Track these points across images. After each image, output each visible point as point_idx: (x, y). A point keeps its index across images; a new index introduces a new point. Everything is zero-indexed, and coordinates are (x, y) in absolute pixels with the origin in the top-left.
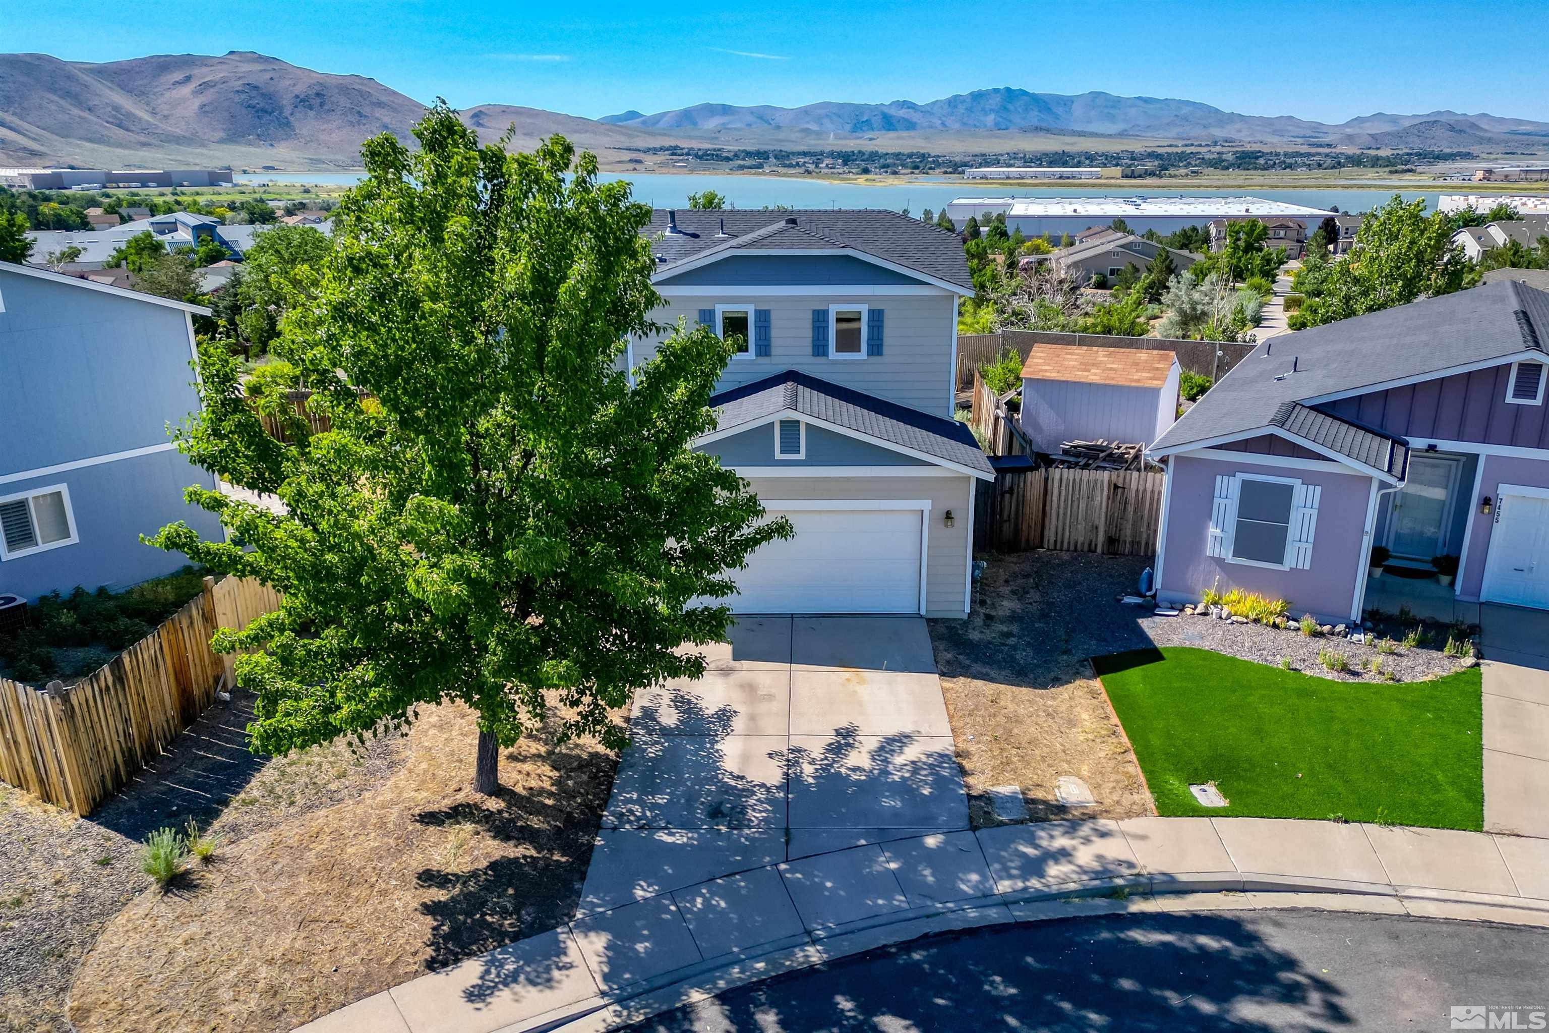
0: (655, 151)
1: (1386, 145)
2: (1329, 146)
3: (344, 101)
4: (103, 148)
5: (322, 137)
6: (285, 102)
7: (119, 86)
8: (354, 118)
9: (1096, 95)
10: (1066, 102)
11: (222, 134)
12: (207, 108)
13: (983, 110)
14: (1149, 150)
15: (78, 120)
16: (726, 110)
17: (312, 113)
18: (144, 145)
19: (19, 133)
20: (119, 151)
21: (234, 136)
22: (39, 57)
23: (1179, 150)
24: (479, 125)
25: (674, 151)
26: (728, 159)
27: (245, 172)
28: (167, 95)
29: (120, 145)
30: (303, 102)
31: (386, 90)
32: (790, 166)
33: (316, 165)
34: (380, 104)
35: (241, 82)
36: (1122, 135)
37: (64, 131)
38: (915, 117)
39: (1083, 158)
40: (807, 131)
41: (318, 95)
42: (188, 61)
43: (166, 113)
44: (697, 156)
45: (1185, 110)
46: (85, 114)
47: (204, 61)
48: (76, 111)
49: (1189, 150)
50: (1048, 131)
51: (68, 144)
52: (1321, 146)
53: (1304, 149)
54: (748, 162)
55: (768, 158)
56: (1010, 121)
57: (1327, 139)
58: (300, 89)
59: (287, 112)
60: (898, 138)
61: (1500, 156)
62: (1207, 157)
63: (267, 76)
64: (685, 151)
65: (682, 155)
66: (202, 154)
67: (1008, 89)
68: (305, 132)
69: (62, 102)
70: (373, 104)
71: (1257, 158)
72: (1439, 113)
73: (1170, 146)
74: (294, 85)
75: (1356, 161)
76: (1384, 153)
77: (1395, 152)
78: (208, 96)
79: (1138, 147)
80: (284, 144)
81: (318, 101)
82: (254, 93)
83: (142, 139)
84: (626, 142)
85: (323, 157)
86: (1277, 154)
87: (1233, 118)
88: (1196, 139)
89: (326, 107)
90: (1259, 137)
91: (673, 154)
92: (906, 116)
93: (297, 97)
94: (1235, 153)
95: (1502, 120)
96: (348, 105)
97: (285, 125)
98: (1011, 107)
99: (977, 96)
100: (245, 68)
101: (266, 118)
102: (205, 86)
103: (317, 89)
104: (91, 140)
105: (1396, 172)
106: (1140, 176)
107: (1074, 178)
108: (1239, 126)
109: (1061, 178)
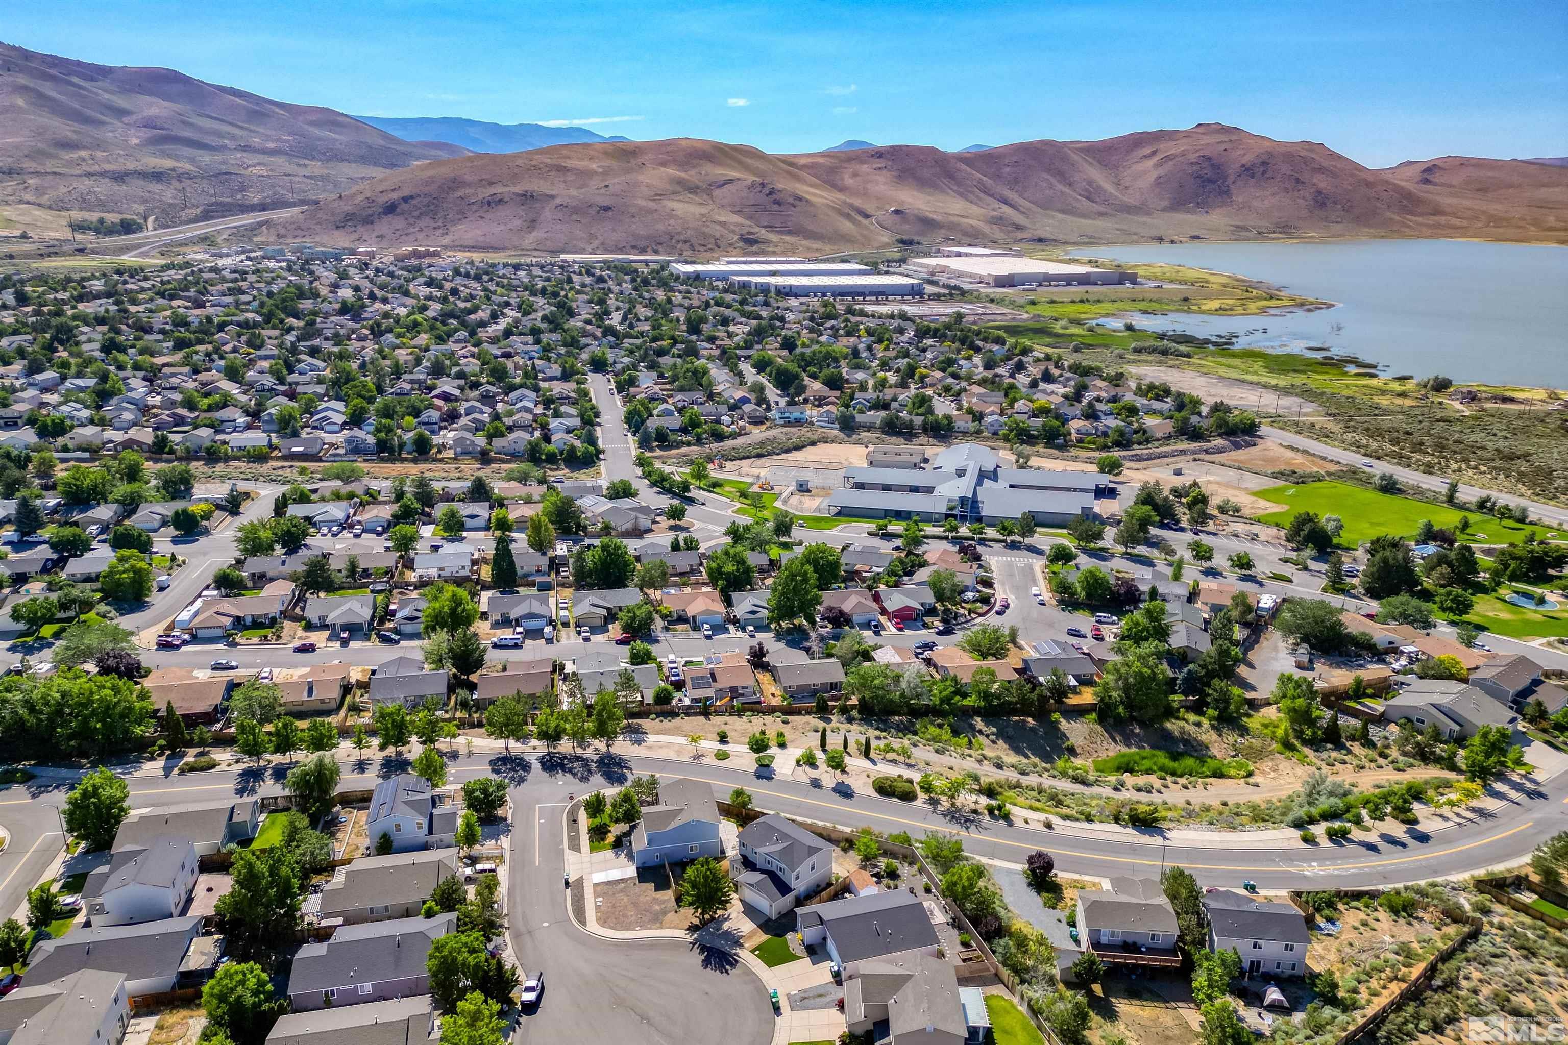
3: (1285, 169)
4: (1069, 218)
5: (1255, 203)
6: (1230, 171)
7: (1099, 161)
8: (1290, 185)
11: (1166, 203)
12: (1161, 180)
15: (1059, 194)
17: (1252, 182)
18: (1101, 214)
20: (1081, 221)
21: (1178, 204)
22: (1046, 142)
29: (1084, 216)
30: (1248, 171)
34: (1321, 170)
35: (1198, 154)
37: (1045, 205)
41: (1264, 163)
42: (1160, 136)
43: (1127, 185)
46: (1066, 190)
47: (1171, 135)
48: (1060, 187)
51: (1047, 216)
58: (1248, 159)
59: (1231, 180)
63: (1223, 147)
66: (1145, 223)
69: (1052, 180)
70: (1314, 169)
74: (1246, 153)
78: (1165, 169)
80: (1218, 211)
81: (1262, 169)
82: (1206, 164)
83: (1101, 209)
85: (1248, 223)
89: (1267, 175)
93: (1243, 166)
96: (1289, 172)
97: (1225, 193)
100: (1206, 140)
101: (1210, 186)
102: (1167, 158)
103: (1264, 157)
104: (1063, 211)
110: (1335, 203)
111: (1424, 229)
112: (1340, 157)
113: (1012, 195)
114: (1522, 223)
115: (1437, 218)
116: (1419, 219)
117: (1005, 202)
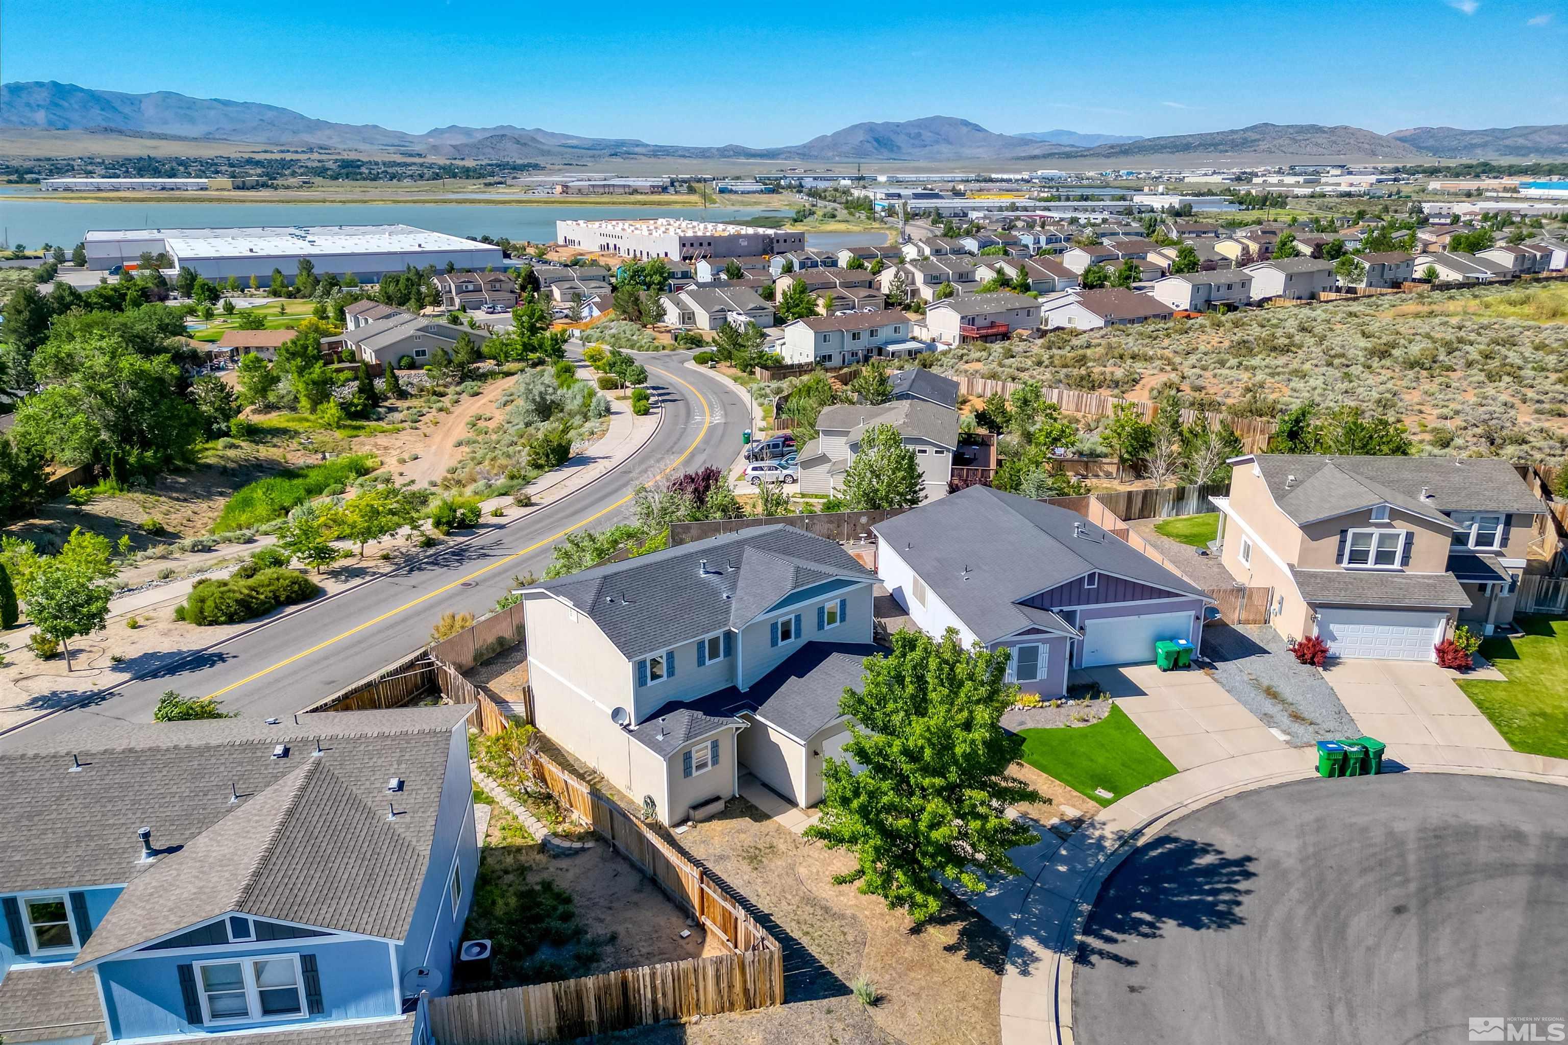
1: (469, 155)
2: (420, 155)
9: (168, 95)
10: (133, 101)
13: (28, 105)
14: (246, 156)
23: (278, 156)
36: (207, 138)
39: (174, 164)
45: (270, 114)
49: (288, 157)
50: (121, 132)
52: (411, 155)
53: (399, 159)
57: (417, 148)
61: (561, 167)
62: (309, 164)
67: (55, 84)
71: (359, 167)
72: (502, 127)
73: (266, 152)
75: (450, 172)
76: (470, 163)
77: (479, 163)
86: (377, 164)
87: (319, 125)
88: (291, 144)
90: (350, 145)
94: (336, 161)
95: (553, 135)
105: (490, 184)
106: (253, 188)
107: (179, 189)
108: (327, 132)
109: (163, 189)
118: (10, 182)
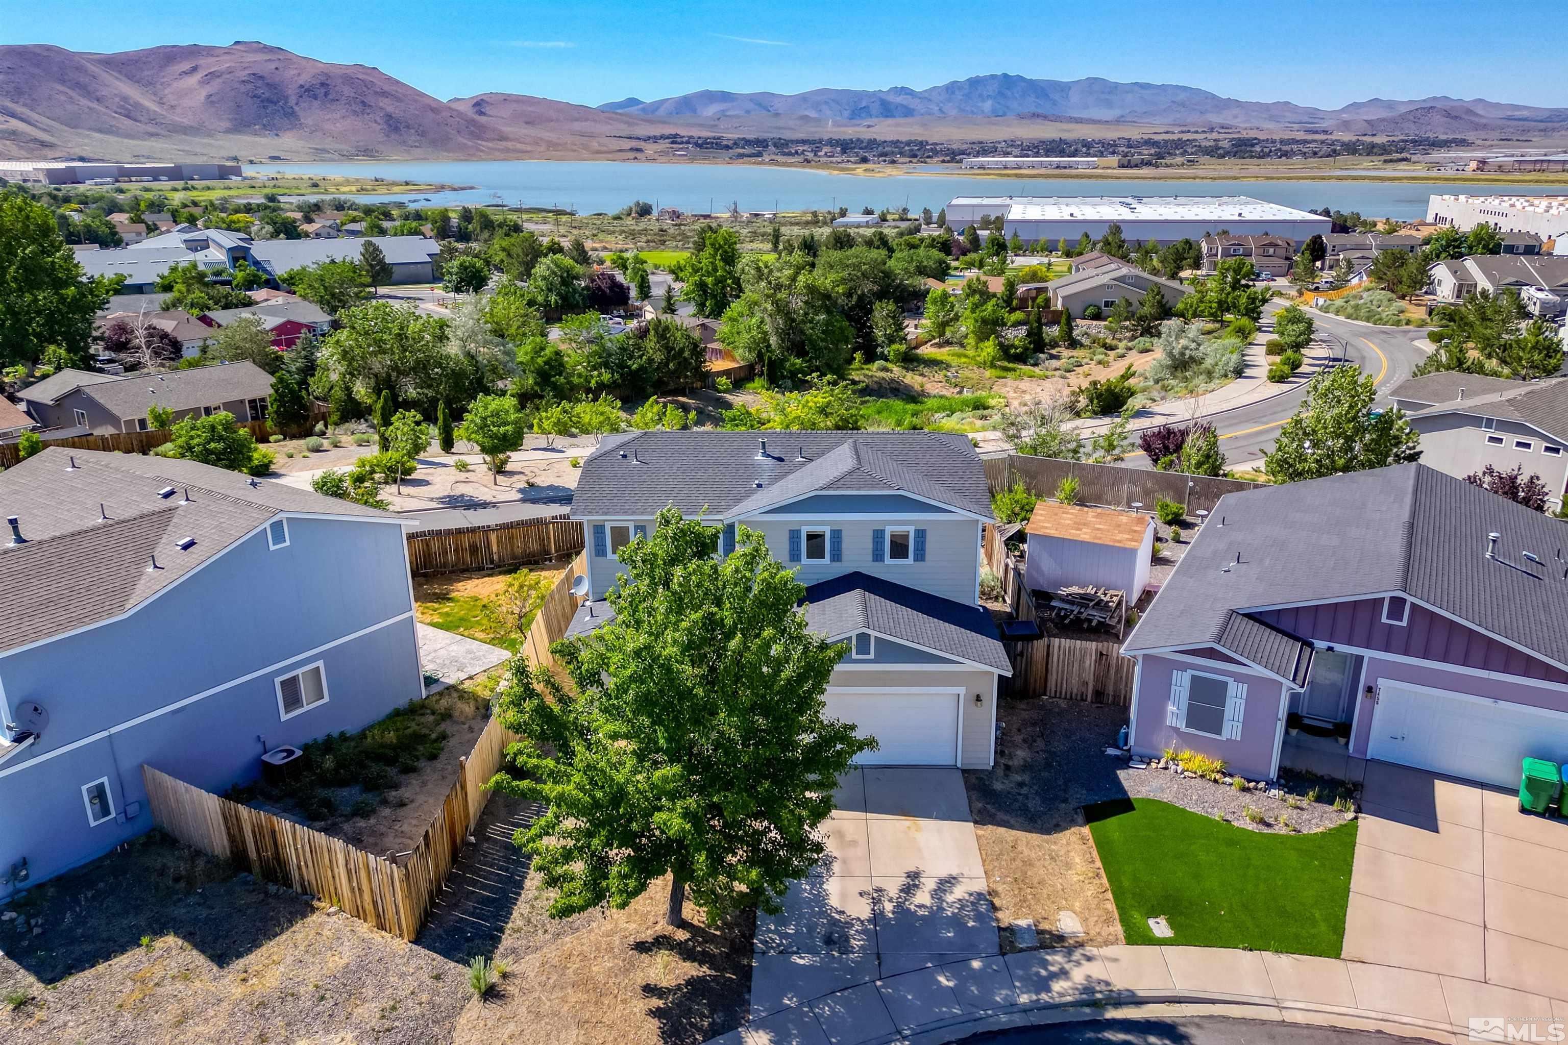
0: (655, 139)
1: (1382, 131)
2: (1325, 132)
3: (347, 91)
4: (112, 139)
5: (328, 126)
6: (290, 92)
7: (127, 76)
8: (358, 108)
9: (1093, 82)
10: (1063, 88)
11: (228, 124)
12: (213, 98)
13: (980, 95)
14: (1146, 137)
15: (87, 110)
16: (725, 97)
17: (316, 103)
18: (152, 135)
19: (30, 123)
20: (126, 141)
21: (240, 125)
22: (48, 48)
23: (1175, 137)
24: (481, 113)
25: (674, 139)
26: (727, 147)
27: (251, 162)
28: (175, 84)
29: (129, 136)
30: (308, 92)
31: (390, 79)
32: (790, 154)
33: (320, 155)
34: (384, 94)
35: (247, 72)
36: (1119, 121)
37: (74, 122)
38: (913, 103)
39: (1080, 146)
40: (805, 118)
41: (323, 84)
42: (194, 51)
43: (173, 103)
44: (697, 145)
45: (1182, 96)
46: (95, 105)
47: (210, 51)
48: (84, 102)
49: (1185, 137)
50: (1045, 117)
51: (78, 134)
52: (1316, 132)
53: (1300, 136)
54: (748, 150)
55: (767, 146)
56: (1008, 107)
57: (1324, 125)
58: (305, 79)
59: (292, 101)
60: (898, 125)
61: (1492, 142)
62: (1204, 144)
63: (273, 66)
64: (684, 140)
65: (682, 143)
66: (210, 145)
67: (1005, 76)
68: (309, 121)
69: (70, 92)
70: (376, 93)
71: (1253, 145)
72: (1435, 98)
73: (1167, 133)
74: (299, 75)
75: (1351, 149)
76: (1380, 139)
77: (1391, 139)
78: (215, 86)
79: (1134, 134)
80: (289, 134)
81: (323, 90)
82: (260, 83)
83: (151, 129)
84: (625, 130)
85: (327, 147)
86: (1273, 141)
87: (1230, 103)
88: (1194, 125)
89: (330, 97)
90: (1255, 123)
91: (673, 143)
92: (904, 103)
93: (302, 86)
94: (1231, 140)
95: (1497, 106)
96: (352, 95)
97: (291, 115)
98: (1009, 93)
99: (975, 82)
100: (251, 57)
101: (271, 108)
102: (212, 76)
103: (323, 78)
104: (100, 131)
105: (1391, 161)
106: (1136, 166)
107: (1070, 167)
108: (1235, 111)
109: (1058, 167)
110: (408, 127)
111: (497, 154)
112: (398, 82)
113: (19, 109)
114: (575, 148)
115: (504, 143)
116: (490, 144)
117: (13, 115)
118: (943, 161)
